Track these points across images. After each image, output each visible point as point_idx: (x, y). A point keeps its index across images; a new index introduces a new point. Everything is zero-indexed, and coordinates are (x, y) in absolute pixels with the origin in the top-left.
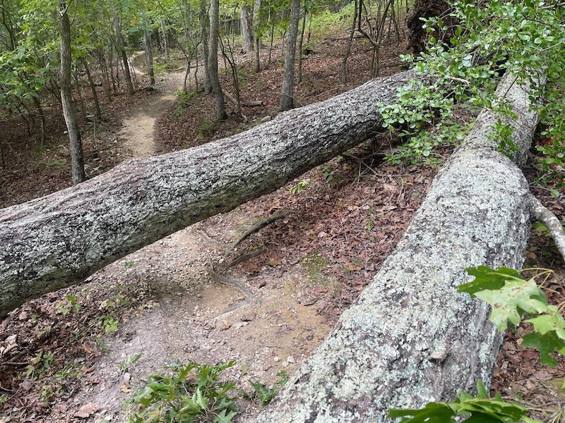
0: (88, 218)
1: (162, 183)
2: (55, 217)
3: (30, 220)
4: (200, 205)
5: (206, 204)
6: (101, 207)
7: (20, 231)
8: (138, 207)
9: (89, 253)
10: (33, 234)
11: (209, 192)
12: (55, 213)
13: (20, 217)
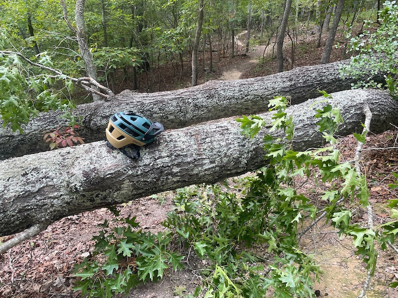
0: (190, 100)
1: (222, 92)
2: (178, 98)
3: (169, 97)
4: (237, 106)
5: (240, 106)
6: (195, 97)
7: (166, 100)
8: (210, 100)
9: (187, 115)
10: (170, 102)
11: (243, 100)
12: (178, 96)
13: (166, 95)
